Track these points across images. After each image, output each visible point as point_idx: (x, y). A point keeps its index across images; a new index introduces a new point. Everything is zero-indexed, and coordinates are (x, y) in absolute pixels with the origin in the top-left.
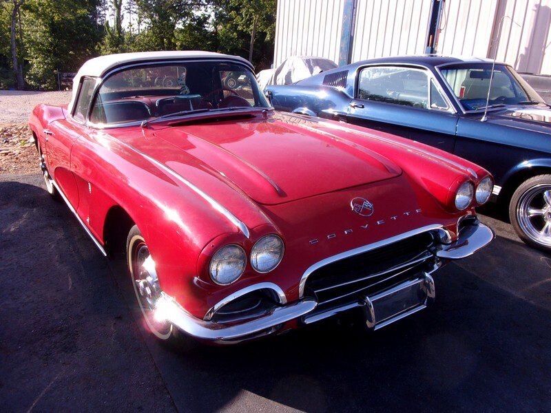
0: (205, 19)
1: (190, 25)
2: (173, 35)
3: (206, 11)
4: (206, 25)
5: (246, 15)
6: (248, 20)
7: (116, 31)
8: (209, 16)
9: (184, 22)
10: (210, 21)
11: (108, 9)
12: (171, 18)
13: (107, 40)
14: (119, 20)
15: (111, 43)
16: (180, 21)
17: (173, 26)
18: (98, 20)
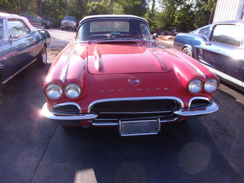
0: (191, 5)
1: (184, 8)
2: (174, 13)
3: (192, 2)
4: (191, 8)
5: (210, 3)
6: (211, 6)
7: (151, 11)
8: (194, 4)
9: (181, 7)
10: (194, 6)
11: (150, 2)
12: (175, 5)
13: (147, 15)
14: (153, 6)
15: (148, 16)
16: (179, 7)
17: (175, 9)
18: (146, 6)
